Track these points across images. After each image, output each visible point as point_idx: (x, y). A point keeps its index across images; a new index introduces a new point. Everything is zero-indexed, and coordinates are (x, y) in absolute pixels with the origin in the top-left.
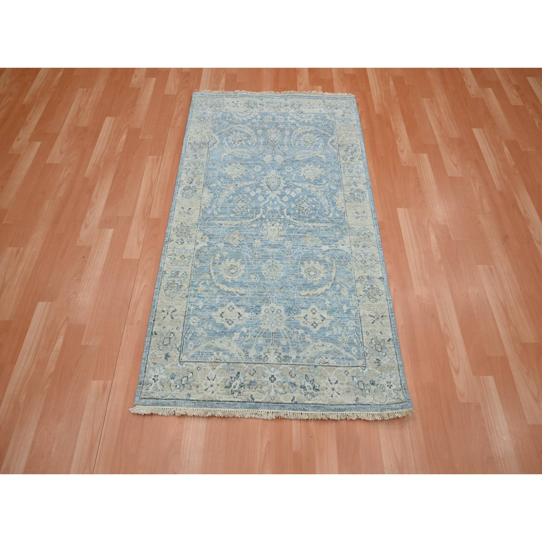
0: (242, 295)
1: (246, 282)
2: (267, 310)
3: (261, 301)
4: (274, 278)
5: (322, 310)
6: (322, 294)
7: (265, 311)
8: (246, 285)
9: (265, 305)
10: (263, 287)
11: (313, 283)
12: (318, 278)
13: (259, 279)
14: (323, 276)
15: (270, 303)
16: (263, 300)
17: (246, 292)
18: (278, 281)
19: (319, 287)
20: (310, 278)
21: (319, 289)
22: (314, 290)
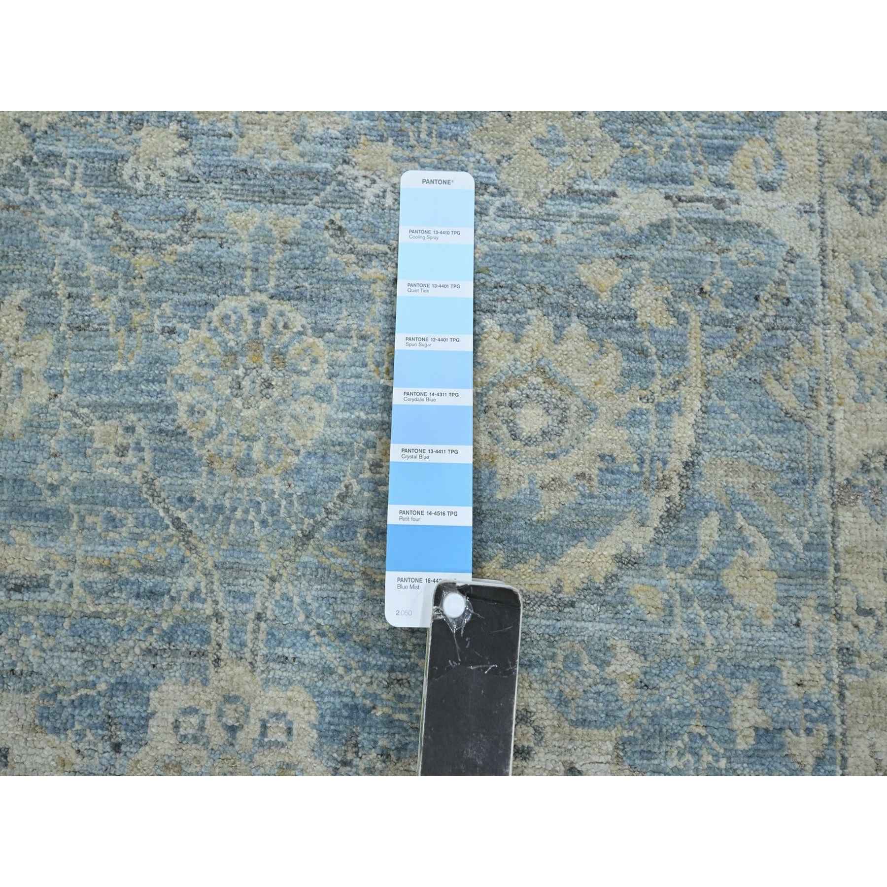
0: (18, 589)
1: (54, 477)
2: (194, 720)
3: (153, 641)
4: (258, 451)
5: (584, 723)
6: (590, 590)
7: (176, 726)
8: (52, 502)
9: (177, 672)
10: (177, 523)
11: (534, 505)
12: (574, 456)
13: (148, 455)
14: (607, 448)
15: (217, 661)
16: (169, 636)
17: (46, 562)
18: (287, 474)
19: (576, 535)
20: (513, 454)
21: (572, 551)
22: (535, 560)
